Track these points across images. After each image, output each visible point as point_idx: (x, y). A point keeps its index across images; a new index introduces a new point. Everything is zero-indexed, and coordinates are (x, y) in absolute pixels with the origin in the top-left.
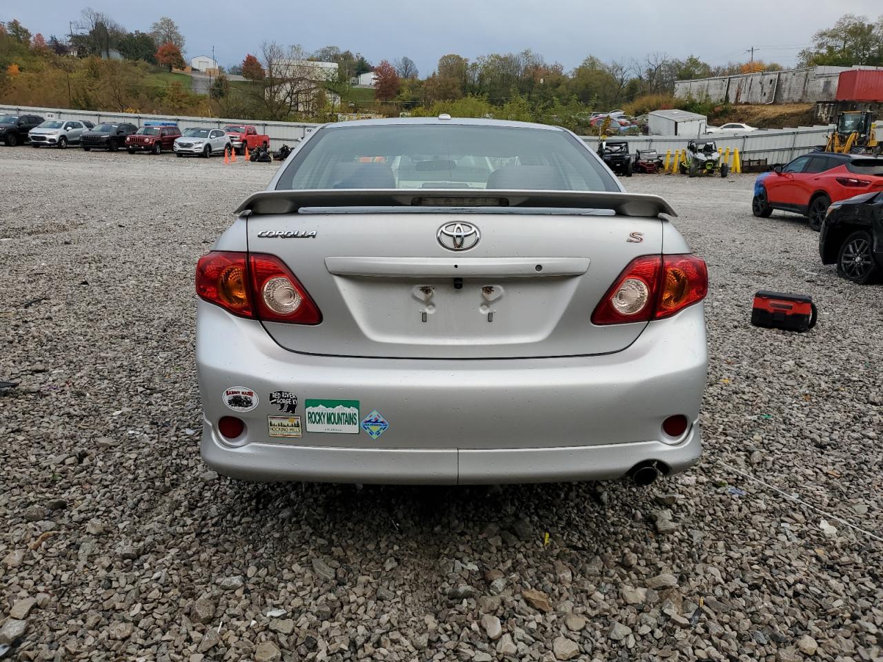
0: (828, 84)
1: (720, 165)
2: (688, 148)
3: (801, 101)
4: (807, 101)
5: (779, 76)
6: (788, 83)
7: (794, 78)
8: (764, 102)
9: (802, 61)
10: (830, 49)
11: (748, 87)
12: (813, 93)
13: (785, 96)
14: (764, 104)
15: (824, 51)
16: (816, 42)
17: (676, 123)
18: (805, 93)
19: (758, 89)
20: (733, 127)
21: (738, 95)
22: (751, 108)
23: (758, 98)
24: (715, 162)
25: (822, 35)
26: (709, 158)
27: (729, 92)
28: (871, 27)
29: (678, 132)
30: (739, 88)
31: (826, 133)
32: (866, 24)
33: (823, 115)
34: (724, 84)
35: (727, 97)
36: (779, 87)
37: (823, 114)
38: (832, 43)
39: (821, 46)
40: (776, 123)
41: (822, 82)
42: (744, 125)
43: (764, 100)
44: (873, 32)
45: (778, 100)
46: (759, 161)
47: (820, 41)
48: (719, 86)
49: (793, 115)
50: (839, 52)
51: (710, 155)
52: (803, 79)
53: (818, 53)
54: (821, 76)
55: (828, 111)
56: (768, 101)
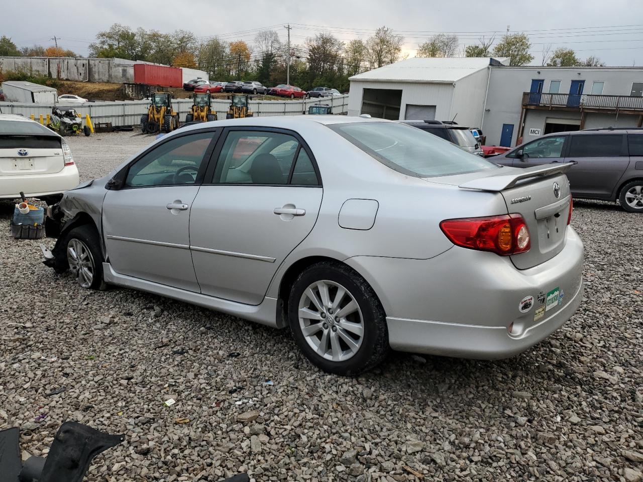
0: (124, 71)
1: (83, 128)
2: (53, 113)
3: (108, 82)
4: (112, 82)
5: (89, 62)
6: (96, 68)
7: (100, 64)
8: (81, 80)
9: (92, 52)
10: (111, 46)
11: (65, 67)
12: (116, 77)
13: (96, 76)
14: (82, 81)
15: (106, 47)
16: (100, 40)
17: (32, 93)
18: (110, 76)
19: (74, 70)
20: (69, 97)
21: (59, 72)
22: (74, 84)
23: (74, 75)
24: (79, 125)
25: (103, 35)
26: (74, 122)
27: (51, 69)
28: (134, 35)
29: (35, 100)
30: (59, 67)
31: (146, 106)
32: (130, 32)
33: (130, 93)
34: (45, 63)
35: (50, 73)
36: (90, 70)
37: (129, 91)
38: (110, 42)
39: (103, 43)
40: (98, 96)
41: (120, 69)
42: (76, 96)
43: (81, 78)
44: (135, 38)
45: (91, 79)
46: (107, 124)
47: (102, 39)
48: (41, 64)
49: (109, 91)
50: (116, 49)
51: (74, 119)
52: (107, 66)
53: (102, 47)
54: (119, 65)
55: (132, 90)
56: (84, 79)
